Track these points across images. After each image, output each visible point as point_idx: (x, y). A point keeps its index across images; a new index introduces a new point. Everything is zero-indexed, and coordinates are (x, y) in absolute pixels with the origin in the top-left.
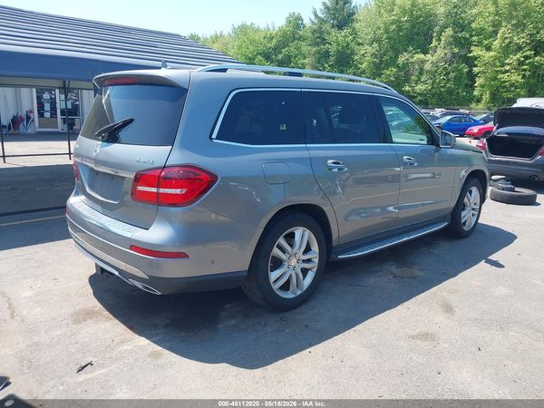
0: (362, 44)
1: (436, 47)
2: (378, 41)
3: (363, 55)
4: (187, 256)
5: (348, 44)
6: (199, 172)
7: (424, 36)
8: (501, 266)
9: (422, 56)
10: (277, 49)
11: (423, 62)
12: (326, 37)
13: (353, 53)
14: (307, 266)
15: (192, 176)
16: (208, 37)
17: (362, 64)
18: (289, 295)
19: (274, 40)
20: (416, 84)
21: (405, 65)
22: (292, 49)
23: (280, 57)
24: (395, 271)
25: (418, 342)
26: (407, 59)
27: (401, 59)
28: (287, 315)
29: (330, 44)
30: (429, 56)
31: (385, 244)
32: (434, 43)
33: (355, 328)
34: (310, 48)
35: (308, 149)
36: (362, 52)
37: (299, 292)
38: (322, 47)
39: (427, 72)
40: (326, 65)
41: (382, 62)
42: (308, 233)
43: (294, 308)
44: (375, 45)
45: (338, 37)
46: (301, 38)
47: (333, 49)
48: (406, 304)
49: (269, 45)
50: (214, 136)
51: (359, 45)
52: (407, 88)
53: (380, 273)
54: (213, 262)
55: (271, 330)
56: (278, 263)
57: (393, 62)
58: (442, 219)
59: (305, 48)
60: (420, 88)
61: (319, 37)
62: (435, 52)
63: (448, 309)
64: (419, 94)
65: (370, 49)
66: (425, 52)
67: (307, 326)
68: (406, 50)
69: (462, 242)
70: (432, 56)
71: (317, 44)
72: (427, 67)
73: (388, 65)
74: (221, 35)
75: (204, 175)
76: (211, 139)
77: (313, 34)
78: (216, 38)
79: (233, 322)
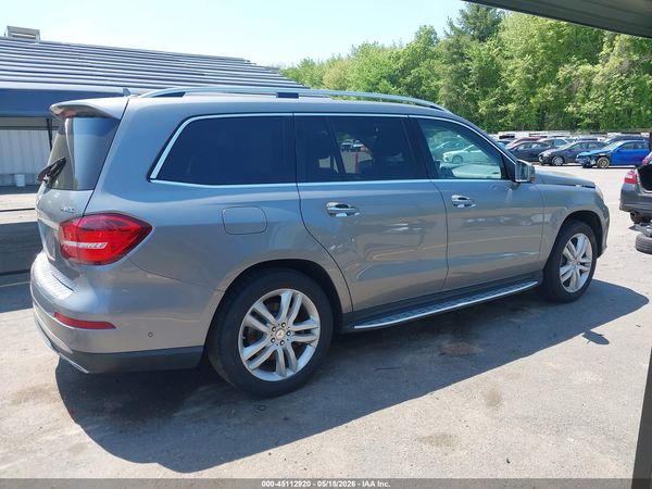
0: (512, 58)
1: (608, 55)
2: (532, 52)
3: (512, 71)
4: (113, 327)
5: (493, 59)
6: (126, 222)
7: (593, 41)
8: (605, 342)
9: (589, 67)
10: (404, 71)
11: (591, 74)
12: (465, 51)
13: (498, 69)
14: (301, 339)
15: (116, 227)
16: (325, 61)
17: (511, 82)
18: (274, 377)
19: (402, 60)
20: (583, 102)
21: (567, 80)
22: (422, 70)
23: (409, 79)
24: (447, 346)
25: (426, 447)
26: (570, 73)
27: (562, 74)
28: (268, 403)
29: (470, 59)
30: (598, 67)
31: (430, 310)
32: (606, 50)
33: (349, 424)
34: (445, 66)
35: (298, 189)
36: (510, 67)
37: (290, 374)
38: (460, 64)
39: (598, 86)
40: (466, 86)
41: (536, 78)
42: (301, 297)
43: (279, 395)
44: (528, 57)
45: (479, 51)
46: (435, 56)
47: (474, 66)
48: (437, 393)
49: (395, 67)
50: (154, 175)
51: (507, 58)
52: (570, 109)
53: (424, 349)
54: (150, 335)
55: (238, 422)
56: (253, 336)
57: (550, 77)
58: (529, 277)
59: (439, 66)
60: (587, 107)
61: (457, 53)
62: (607, 61)
63: (494, 400)
64: (586, 115)
65: (520, 64)
66: (594, 62)
67: (286, 419)
68: (568, 62)
69: (562, 308)
70: (604, 66)
71: (454, 61)
72: (597, 80)
73: (544, 82)
74: (339, 59)
75: (132, 225)
76: (149, 179)
77: (449, 49)
78: (333, 62)
79: (197, 409)
